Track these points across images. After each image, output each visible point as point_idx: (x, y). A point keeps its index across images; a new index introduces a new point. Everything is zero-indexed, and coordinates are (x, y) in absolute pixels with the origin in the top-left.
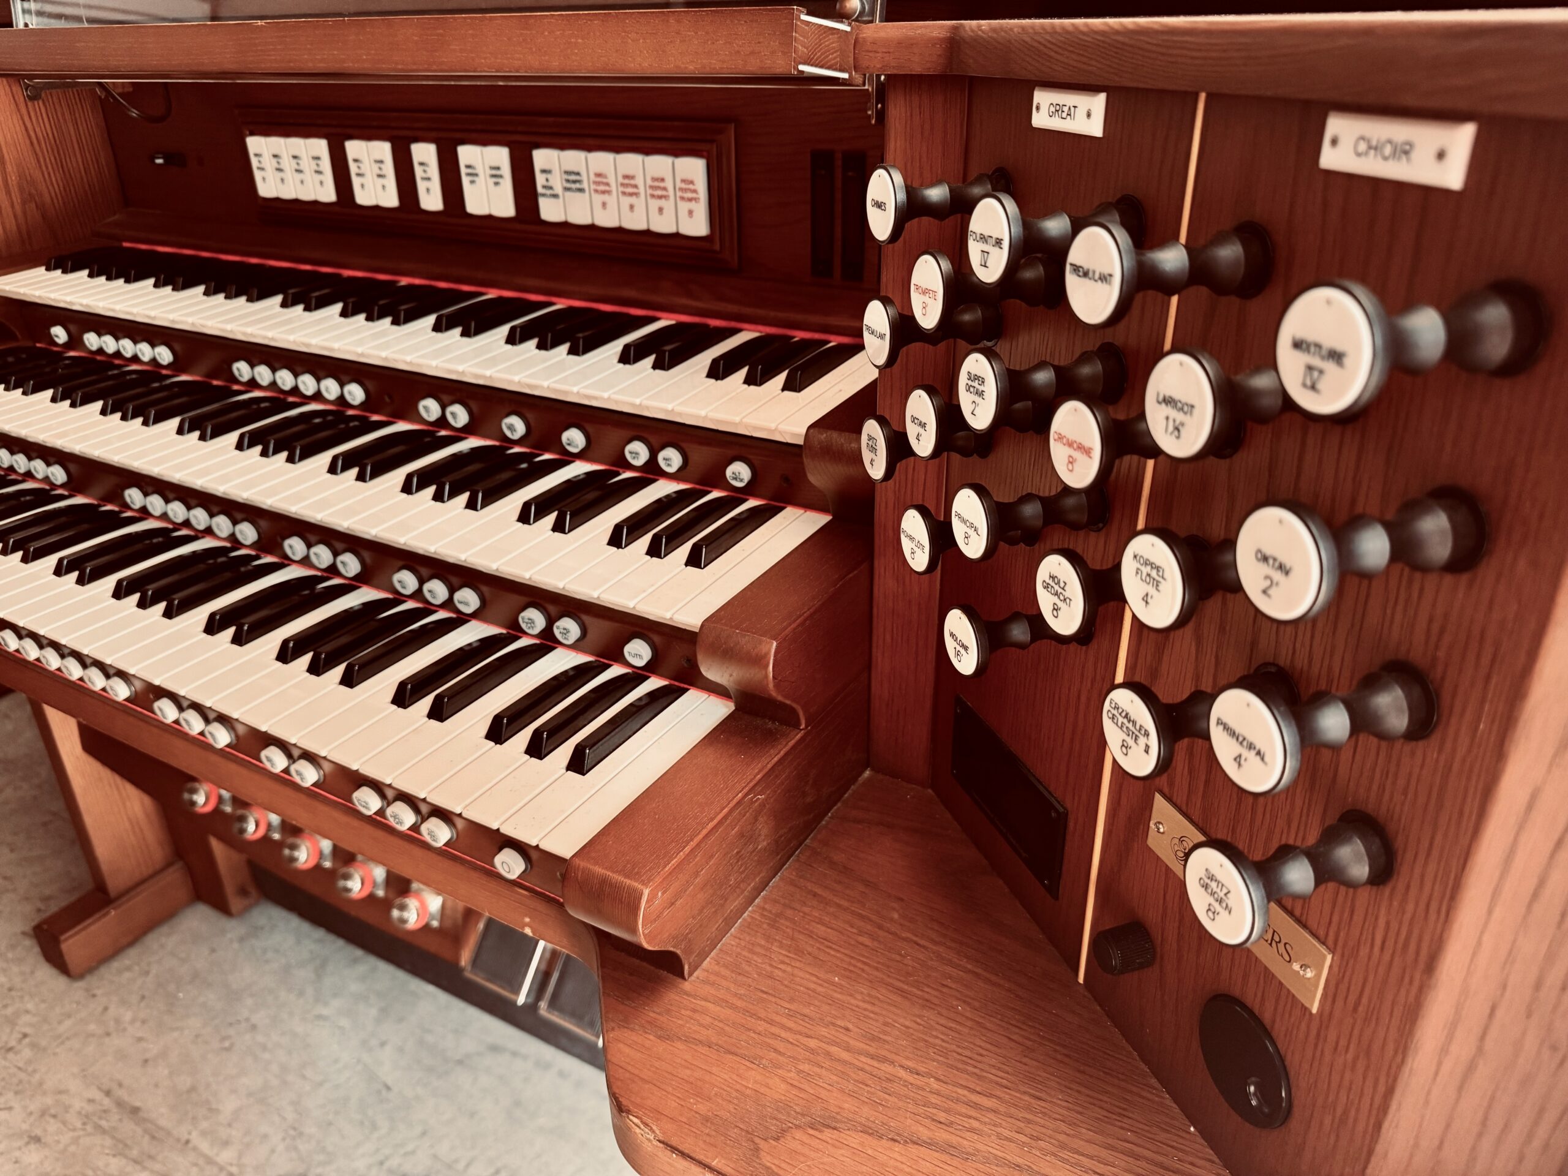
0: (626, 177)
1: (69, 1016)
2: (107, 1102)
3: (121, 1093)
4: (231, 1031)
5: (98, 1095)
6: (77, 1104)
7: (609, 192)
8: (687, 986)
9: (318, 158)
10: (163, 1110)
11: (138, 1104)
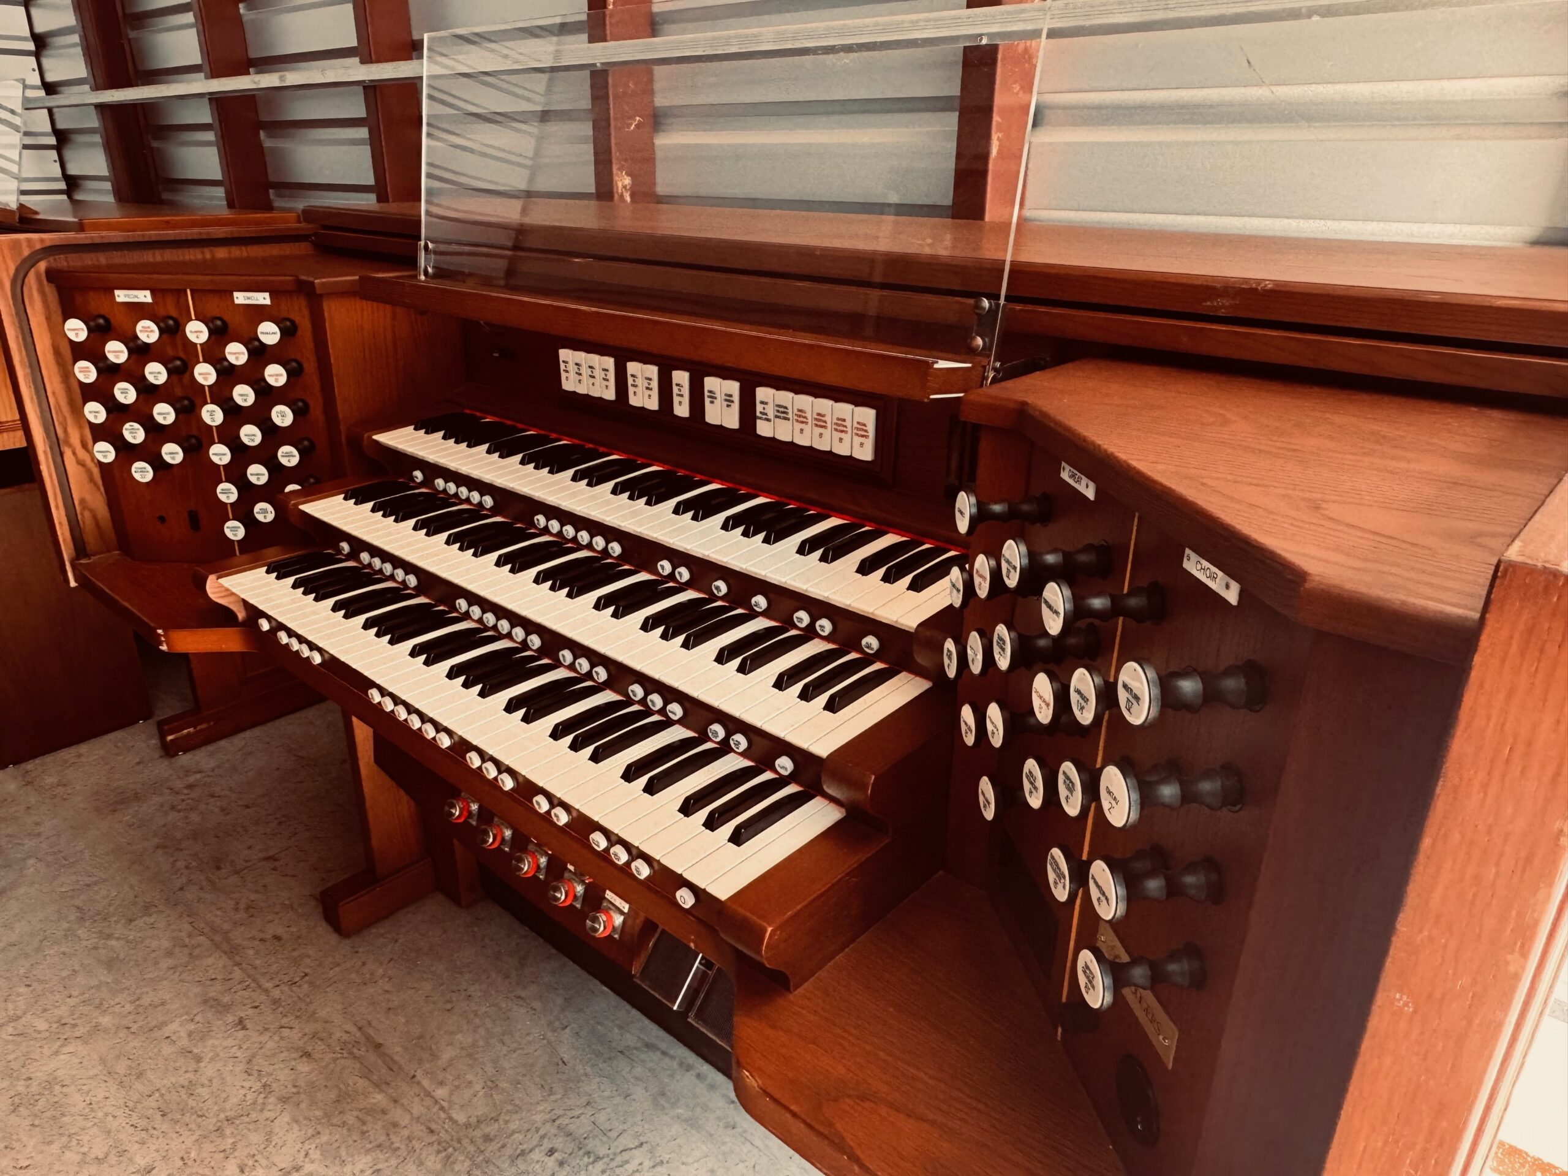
0: (819, 414)
1: (339, 965)
2: (358, 1034)
3: (371, 1031)
4: (454, 997)
5: (353, 1030)
6: (338, 1034)
7: (806, 423)
8: (791, 997)
9: (607, 370)
10: (398, 1049)
11: (381, 1042)
